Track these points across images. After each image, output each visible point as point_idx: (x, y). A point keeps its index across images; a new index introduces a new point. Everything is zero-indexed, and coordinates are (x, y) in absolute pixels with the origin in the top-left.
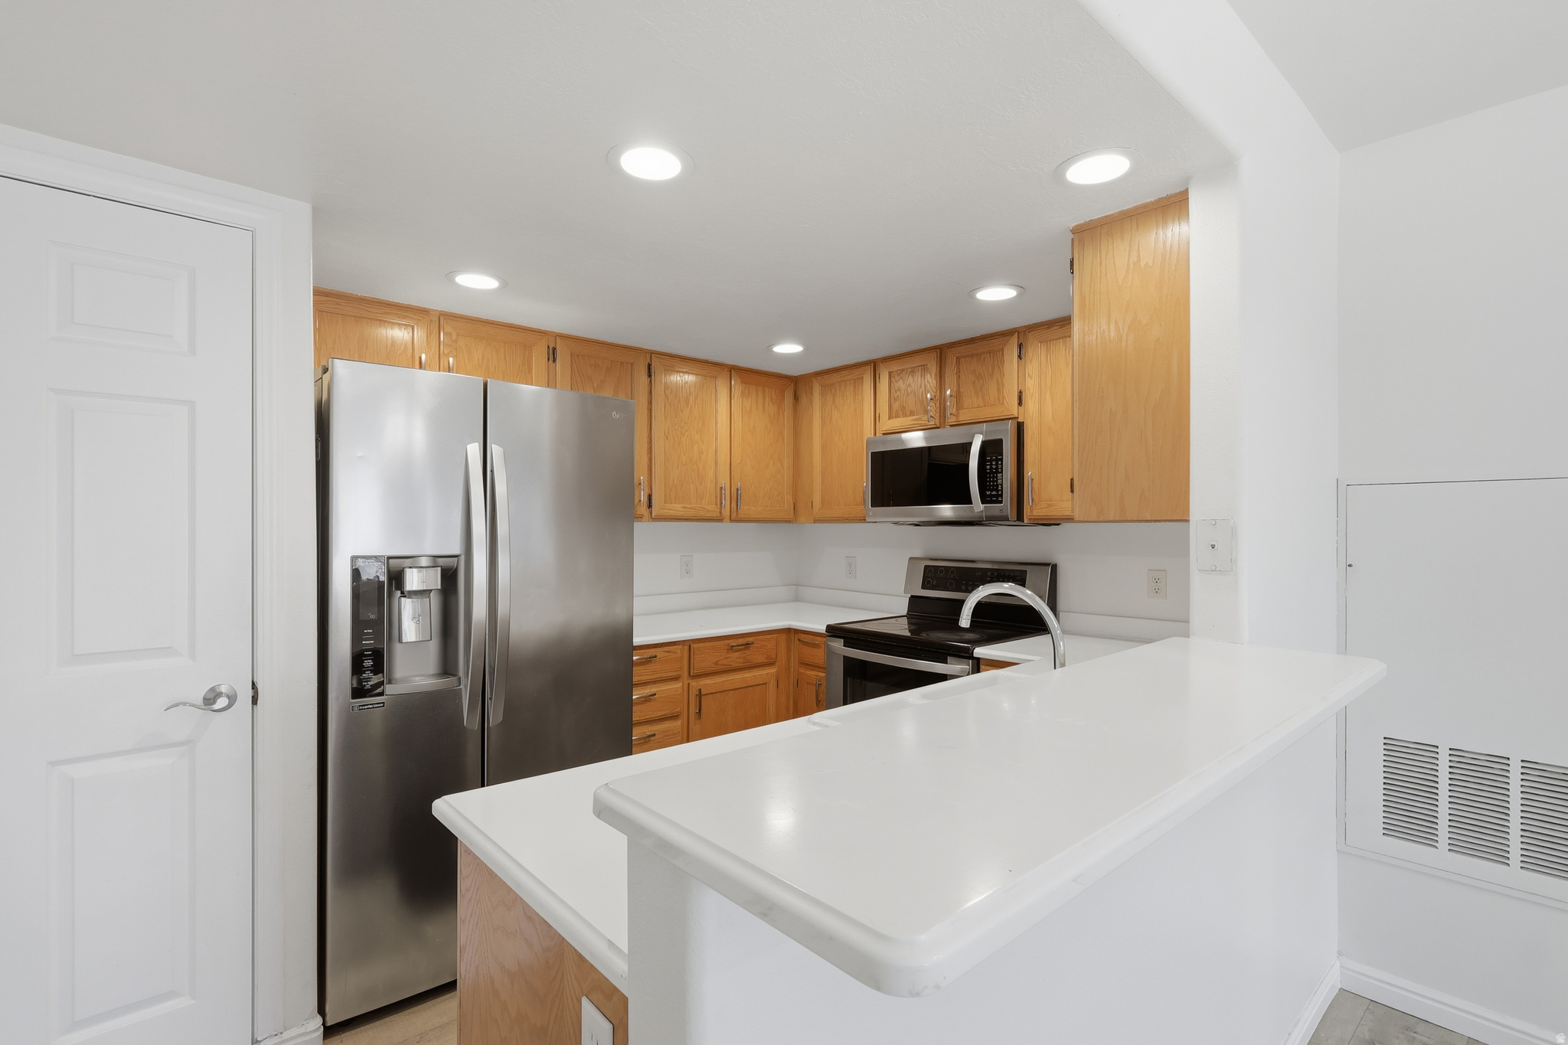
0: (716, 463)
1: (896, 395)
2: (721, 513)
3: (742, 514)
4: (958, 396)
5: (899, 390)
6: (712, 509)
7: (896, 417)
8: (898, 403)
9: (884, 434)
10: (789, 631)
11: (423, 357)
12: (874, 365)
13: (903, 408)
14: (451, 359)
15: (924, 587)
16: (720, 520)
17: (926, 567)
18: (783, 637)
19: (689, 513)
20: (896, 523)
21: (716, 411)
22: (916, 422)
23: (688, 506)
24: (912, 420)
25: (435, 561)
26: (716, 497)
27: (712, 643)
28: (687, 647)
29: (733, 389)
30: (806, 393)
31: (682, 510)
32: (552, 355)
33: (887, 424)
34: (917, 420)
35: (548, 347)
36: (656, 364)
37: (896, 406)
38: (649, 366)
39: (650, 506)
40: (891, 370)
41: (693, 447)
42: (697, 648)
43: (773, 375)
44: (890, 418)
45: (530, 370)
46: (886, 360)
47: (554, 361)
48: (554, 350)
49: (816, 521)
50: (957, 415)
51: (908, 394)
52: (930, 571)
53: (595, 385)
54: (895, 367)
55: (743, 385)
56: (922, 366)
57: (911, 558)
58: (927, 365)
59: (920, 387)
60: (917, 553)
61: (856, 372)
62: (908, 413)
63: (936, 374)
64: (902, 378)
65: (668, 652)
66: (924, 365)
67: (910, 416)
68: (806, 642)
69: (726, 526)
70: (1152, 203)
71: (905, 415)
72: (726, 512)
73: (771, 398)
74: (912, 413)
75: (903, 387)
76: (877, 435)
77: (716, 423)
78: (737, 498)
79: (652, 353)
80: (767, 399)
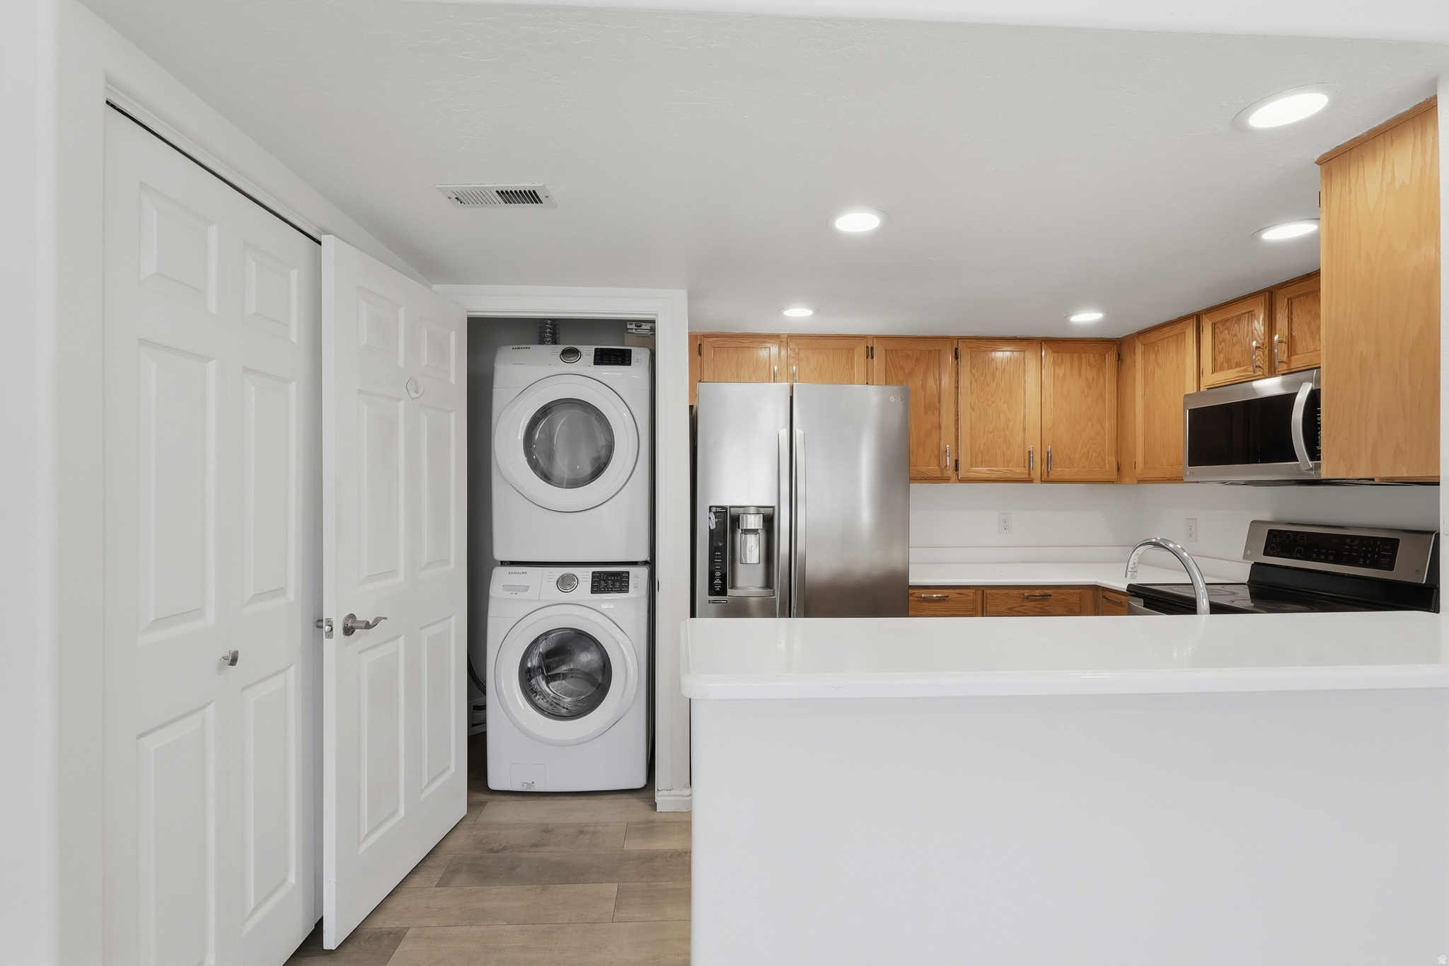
0: (1025, 429)
1: (1220, 347)
2: (1029, 474)
3: (1052, 477)
4: (1291, 343)
5: (1224, 341)
6: (1020, 471)
7: (1220, 370)
8: (1222, 356)
9: (1208, 389)
10: (1095, 588)
11: (776, 368)
12: (1197, 317)
13: (1228, 360)
14: (794, 367)
15: (1266, 553)
16: (1030, 481)
17: (1271, 532)
18: (1090, 593)
19: (993, 476)
20: (1224, 483)
21: (1025, 382)
22: (1243, 374)
23: (994, 469)
24: (1237, 372)
25: (758, 510)
26: (1025, 460)
27: (1006, 591)
28: (980, 592)
29: (1043, 361)
30: (1130, 354)
31: (988, 472)
32: (870, 353)
33: (1209, 379)
34: (1243, 371)
35: (867, 347)
36: (962, 346)
37: (1220, 358)
38: (956, 349)
39: (957, 469)
40: (1215, 321)
41: (999, 416)
42: (990, 594)
43: (1094, 341)
44: (1214, 371)
45: (853, 367)
46: (1210, 310)
47: (872, 358)
48: (872, 348)
49: (1140, 481)
50: (1288, 363)
51: (1234, 345)
52: (1275, 536)
53: (907, 372)
54: (1219, 317)
55: (1056, 354)
56: (1248, 312)
57: (1253, 522)
58: (1253, 311)
59: (1248, 336)
60: (1265, 516)
61: (1178, 328)
62: (1234, 366)
63: (1264, 319)
64: (1227, 328)
65: (961, 594)
66: (1251, 311)
67: (1235, 367)
68: (1111, 600)
69: (1037, 486)
70: (1408, 113)
71: (1230, 367)
72: (1036, 473)
73: (1089, 364)
74: (1238, 365)
75: (1228, 337)
76: (1202, 390)
77: (1025, 393)
78: (1048, 460)
79: (959, 338)
80: (1084, 364)
